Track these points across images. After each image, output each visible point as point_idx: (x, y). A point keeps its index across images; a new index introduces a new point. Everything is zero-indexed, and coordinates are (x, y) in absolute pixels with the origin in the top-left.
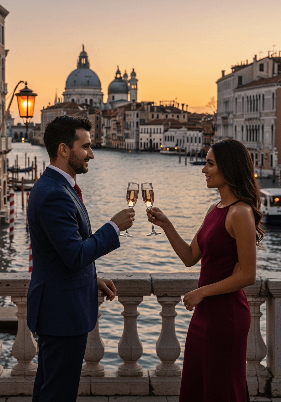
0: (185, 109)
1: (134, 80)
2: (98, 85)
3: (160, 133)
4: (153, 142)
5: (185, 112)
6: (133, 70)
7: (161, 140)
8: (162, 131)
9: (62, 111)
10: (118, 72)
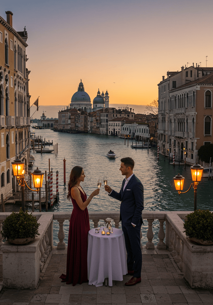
0: (132, 111)
1: (107, 97)
2: (89, 100)
3: (119, 126)
4: (116, 131)
5: (132, 113)
6: (107, 91)
7: (119, 129)
8: (120, 125)
9: (69, 113)
10: (99, 92)
